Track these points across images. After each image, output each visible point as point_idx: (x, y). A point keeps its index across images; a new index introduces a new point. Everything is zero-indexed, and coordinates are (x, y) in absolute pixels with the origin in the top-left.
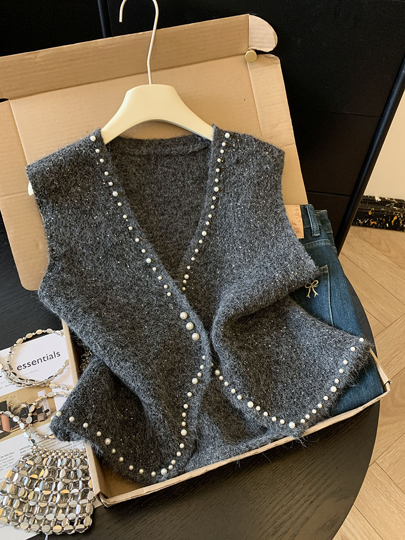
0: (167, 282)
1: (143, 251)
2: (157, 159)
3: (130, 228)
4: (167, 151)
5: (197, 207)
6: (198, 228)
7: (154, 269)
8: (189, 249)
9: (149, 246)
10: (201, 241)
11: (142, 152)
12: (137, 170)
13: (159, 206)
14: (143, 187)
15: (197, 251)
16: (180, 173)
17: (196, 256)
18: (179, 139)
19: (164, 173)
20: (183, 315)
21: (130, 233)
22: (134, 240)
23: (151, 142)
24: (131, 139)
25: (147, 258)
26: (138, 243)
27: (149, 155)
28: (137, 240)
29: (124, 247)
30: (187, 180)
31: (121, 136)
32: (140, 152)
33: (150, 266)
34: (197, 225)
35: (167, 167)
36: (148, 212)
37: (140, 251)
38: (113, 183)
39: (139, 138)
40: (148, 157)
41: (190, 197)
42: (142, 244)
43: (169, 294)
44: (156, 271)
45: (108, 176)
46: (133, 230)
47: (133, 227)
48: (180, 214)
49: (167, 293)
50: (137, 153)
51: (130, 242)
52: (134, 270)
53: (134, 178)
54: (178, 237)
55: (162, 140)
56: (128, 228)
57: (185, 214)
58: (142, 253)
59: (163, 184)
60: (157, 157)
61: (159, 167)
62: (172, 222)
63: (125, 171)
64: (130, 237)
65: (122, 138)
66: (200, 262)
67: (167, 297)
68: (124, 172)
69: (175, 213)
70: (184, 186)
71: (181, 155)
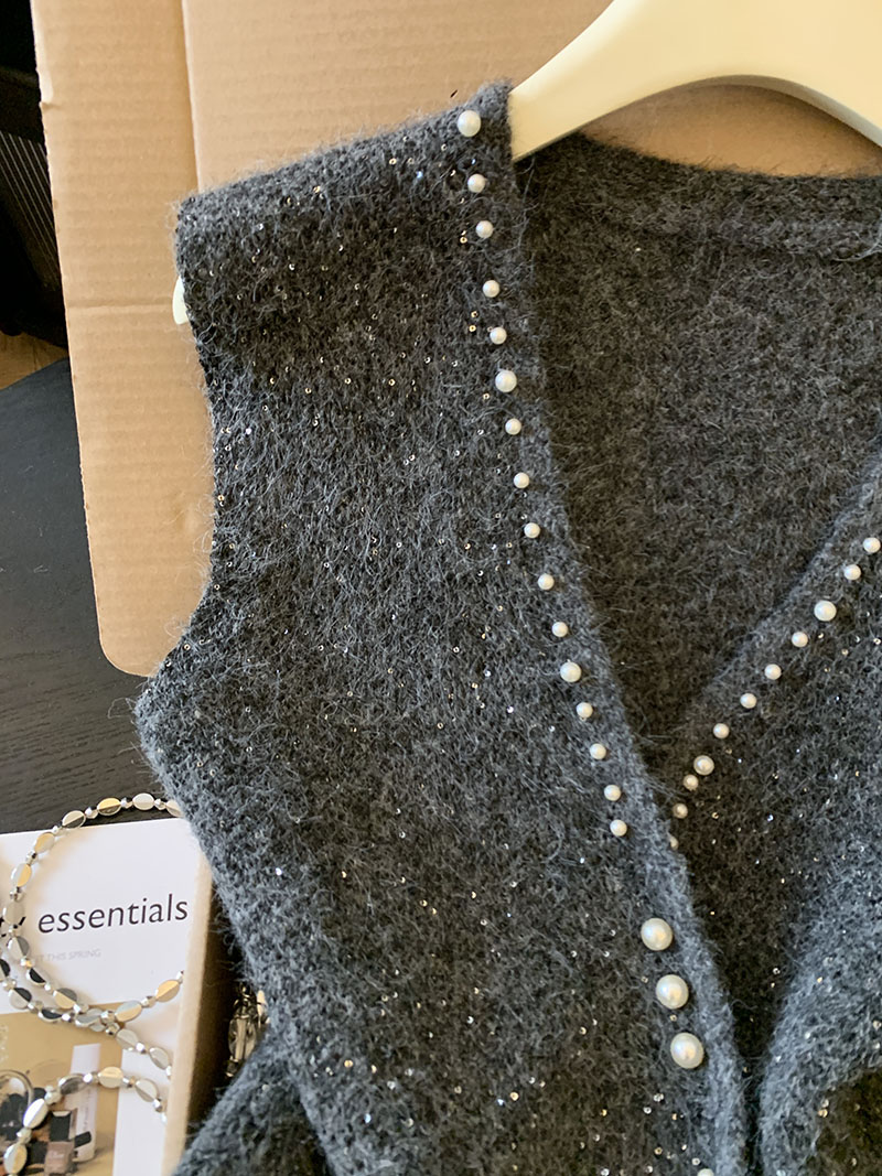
0: (619, 776)
1: (559, 629)
2: (715, 263)
3: (531, 530)
4: (768, 233)
5: (826, 493)
6: (806, 580)
7: (584, 710)
8: (743, 658)
9: (587, 615)
10: (800, 639)
11: (661, 220)
12: (618, 292)
13: (669, 461)
14: (624, 368)
15: (773, 672)
16: (796, 339)
17: (762, 689)
18: (838, 186)
19: (729, 324)
20: (655, 934)
21: (523, 548)
22: (534, 580)
23: (710, 182)
24: (627, 155)
25: (565, 658)
26: (548, 595)
27: (685, 236)
28: (545, 582)
29: (490, 599)
30: (816, 374)
31: (589, 134)
32: (652, 217)
33: (570, 694)
34: (803, 569)
35: (748, 301)
36: (616, 477)
37: (548, 626)
38: (509, 334)
39: (662, 156)
40: (680, 245)
41: (808, 447)
42: (559, 602)
43: (618, 828)
44: (591, 720)
45: (495, 300)
46: (538, 539)
47: (542, 529)
48: (745, 507)
49: (611, 818)
50: (636, 220)
51: (518, 582)
52: (506, 693)
53: (596, 326)
54: (710, 597)
55: (760, 179)
56: (521, 524)
57: (766, 513)
58: (550, 635)
59: (712, 370)
60: (718, 249)
61: (716, 298)
62: (701, 535)
63: (571, 288)
64: (521, 565)
65: (590, 143)
66: (773, 719)
67: (608, 834)
68: (562, 291)
69: (725, 501)
70: (796, 396)
71: (824, 262)
